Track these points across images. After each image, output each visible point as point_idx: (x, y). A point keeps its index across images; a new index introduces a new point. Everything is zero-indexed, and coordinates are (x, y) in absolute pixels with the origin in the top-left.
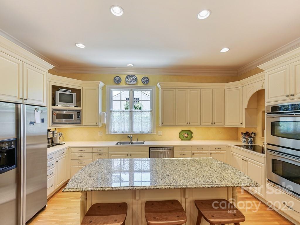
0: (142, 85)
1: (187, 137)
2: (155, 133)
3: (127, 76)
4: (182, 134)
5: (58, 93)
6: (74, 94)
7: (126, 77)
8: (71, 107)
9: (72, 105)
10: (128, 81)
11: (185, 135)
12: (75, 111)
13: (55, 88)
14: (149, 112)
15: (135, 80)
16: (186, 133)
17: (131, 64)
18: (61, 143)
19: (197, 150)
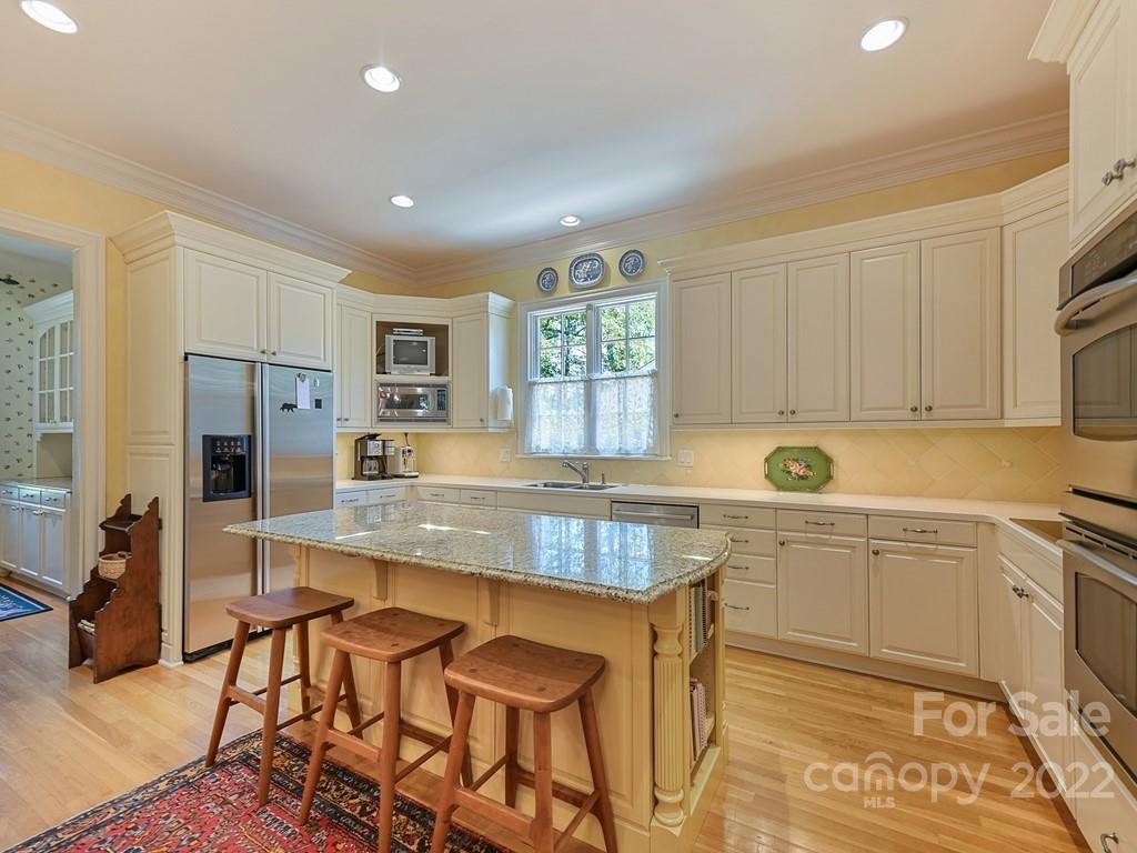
0: (623, 282)
1: (802, 478)
2: (669, 458)
3: (574, 261)
4: (781, 465)
5: (390, 339)
6: (431, 341)
7: (571, 266)
8: (422, 375)
9: (426, 370)
10: (577, 278)
11: (795, 468)
12: (434, 386)
13: (384, 328)
14: (648, 379)
15: (599, 267)
16: (797, 461)
17: (574, 219)
18: (406, 474)
19: (803, 528)
